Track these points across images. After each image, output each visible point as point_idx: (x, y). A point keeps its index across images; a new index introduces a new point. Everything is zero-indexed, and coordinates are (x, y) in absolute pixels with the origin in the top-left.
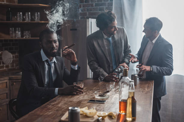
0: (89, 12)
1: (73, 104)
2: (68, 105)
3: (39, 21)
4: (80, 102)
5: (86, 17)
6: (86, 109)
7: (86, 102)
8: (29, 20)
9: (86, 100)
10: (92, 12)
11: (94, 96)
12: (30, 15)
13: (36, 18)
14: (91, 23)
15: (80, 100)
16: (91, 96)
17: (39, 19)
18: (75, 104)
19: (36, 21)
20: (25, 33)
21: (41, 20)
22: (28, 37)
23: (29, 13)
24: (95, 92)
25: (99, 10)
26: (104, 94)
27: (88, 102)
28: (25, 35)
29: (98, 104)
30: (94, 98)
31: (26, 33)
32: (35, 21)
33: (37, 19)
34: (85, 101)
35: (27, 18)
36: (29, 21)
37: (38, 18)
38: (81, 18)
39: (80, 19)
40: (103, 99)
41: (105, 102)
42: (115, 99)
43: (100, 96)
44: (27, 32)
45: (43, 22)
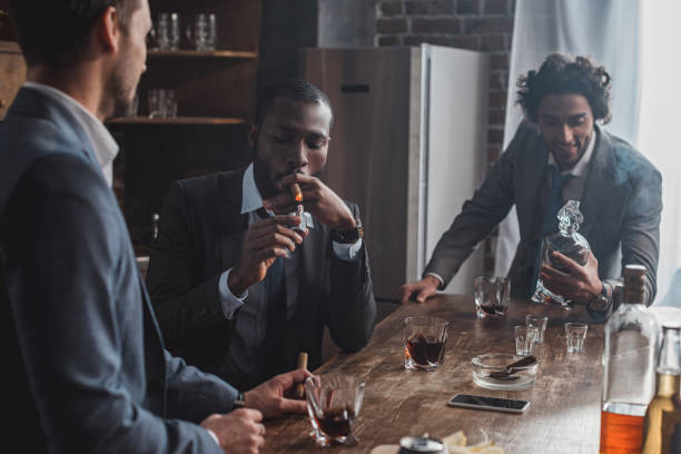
0: (418, 16)
1: (386, 414)
2: (368, 417)
3: (211, 49)
4: (418, 406)
5: (401, 36)
6: (458, 443)
7: (438, 405)
8: (171, 44)
9: (436, 396)
10: (426, 17)
11: (467, 379)
12: (175, 25)
13: (199, 38)
14: (429, 61)
15: (412, 394)
16: (456, 375)
17: (211, 41)
18: (396, 411)
19: (199, 49)
20: (154, 100)
21: (219, 48)
22: (168, 116)
23: (174, 17)
24: (475, 361)
25: (460, 11)
26: (513, 372)
27: (449, 406)
28: (156, 107)
29: (495, 415)
30: (469, 385)
31: (158, 98)
32: (194, 47)
33: (203, 40)
34: (434, 399)
35: (166, 40)
36: (174, 49)
37: (207, 38)
38: (382, 42)
39: (376, 44)
40: (509, 393)
41: (524, 409)
42: (561, 394)
43: (495, 376)
44: (162, 93)
45: (228, 54)
